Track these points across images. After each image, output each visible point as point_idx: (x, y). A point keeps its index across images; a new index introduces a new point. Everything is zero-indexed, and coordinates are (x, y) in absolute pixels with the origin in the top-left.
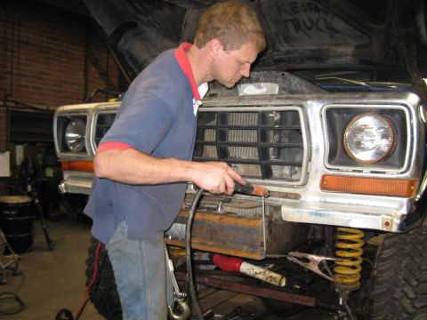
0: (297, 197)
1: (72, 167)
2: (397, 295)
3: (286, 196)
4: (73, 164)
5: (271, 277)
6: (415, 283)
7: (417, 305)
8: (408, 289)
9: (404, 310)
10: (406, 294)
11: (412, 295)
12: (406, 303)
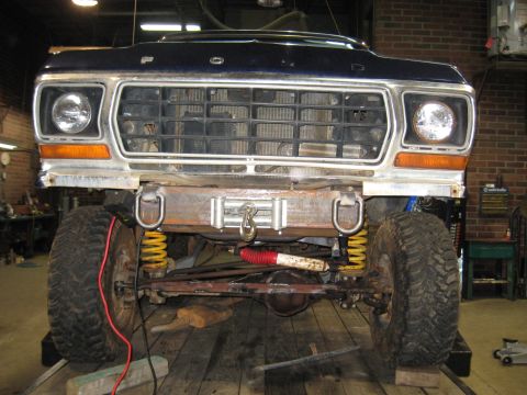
0: (372, 173)
1: (56, 153)
2: (431, 263)
3: (362, 173)
4: (61, 151)
5: (314, 262)
6: (441, 251)
7: (448, 268)
8: (437, 257)
9: (439, 274)
10: (437, 262)
11: (442, 261)
12: (439, 268)
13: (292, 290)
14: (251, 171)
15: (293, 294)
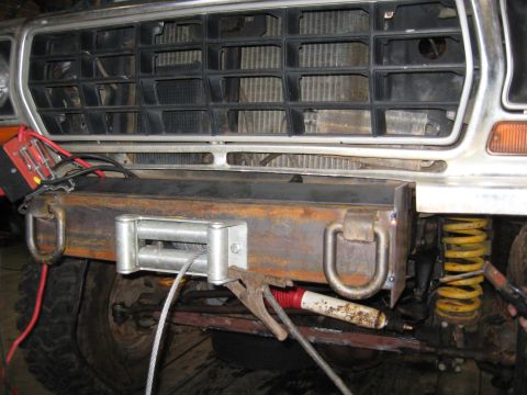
0: (439, 165)
5: (360, 313)
13: (346, 342)
14: (220, 162)
15: (348, 346)
